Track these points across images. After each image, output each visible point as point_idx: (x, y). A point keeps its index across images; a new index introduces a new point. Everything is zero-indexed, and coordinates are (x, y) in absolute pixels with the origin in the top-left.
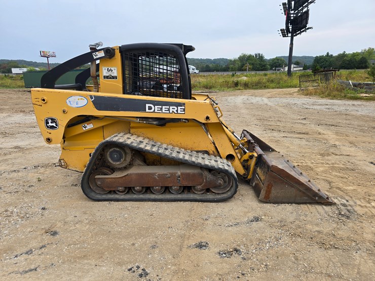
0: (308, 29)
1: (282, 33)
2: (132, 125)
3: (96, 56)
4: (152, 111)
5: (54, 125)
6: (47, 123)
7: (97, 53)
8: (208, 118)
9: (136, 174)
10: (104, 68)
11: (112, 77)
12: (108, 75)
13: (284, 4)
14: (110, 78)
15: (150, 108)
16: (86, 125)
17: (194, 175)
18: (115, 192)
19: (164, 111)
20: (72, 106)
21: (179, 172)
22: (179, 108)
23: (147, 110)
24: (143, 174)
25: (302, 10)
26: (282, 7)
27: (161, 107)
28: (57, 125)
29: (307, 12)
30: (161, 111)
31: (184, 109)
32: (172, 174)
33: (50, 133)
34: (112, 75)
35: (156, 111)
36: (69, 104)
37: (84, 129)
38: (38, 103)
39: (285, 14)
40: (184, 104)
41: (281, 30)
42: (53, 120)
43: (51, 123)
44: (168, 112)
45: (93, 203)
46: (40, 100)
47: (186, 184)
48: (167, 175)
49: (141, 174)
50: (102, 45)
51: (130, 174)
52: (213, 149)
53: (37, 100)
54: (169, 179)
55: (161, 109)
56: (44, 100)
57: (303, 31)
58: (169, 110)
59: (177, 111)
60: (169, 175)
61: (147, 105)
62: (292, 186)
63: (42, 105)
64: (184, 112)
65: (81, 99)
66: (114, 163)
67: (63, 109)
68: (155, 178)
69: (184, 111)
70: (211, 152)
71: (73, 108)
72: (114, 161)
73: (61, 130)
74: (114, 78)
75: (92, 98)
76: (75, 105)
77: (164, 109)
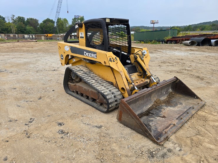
4: (86, 55)
6: (61, 57)
7: (76, 26)
8: (105, 62)
10: (80, 33)
14: (82, 38)
15: (85, 54)
20: (66, 50)
21: (90, 90)
23: (85, 55)
27: (89, 53)
28: (63, 58)
33: (62, 61)
38: (59, 48)
40: (96, 53)
52: (115, 82)
58: (91, 56)
59: (94, 56)
60: (87, 90)
61: (85, 52)
62: (133, 118)
65: (68, 47)
67: (64, 51)
68: (83, 90)
69: (96, 57)
75: (70, 47)
77: (90, 55)
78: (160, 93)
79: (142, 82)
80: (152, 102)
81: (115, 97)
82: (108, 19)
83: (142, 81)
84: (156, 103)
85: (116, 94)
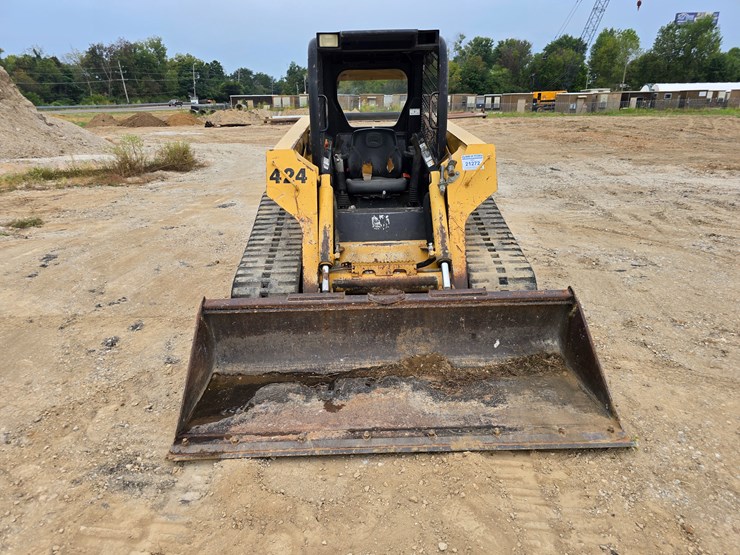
78: (462, 337)
79: (401, 276)
80: (394, 355)
81: (263, 295)
82: (330, 36)
83: (405, 271)
84: (411, 363)
85: (272, 291)
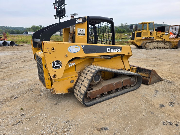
0: (66, 16)
1: (55, 17)
2: (95, 60)
3: (77, 21)
4: (109, 52)
5: (59, 65)
6: (54, 64)
7: (78, 19)
8: (129, 53)
9: (106, 85)
10: (78, 29)
11: (83, 34)
12: (80, 33)
13: (54, 3)
14: (81, 35)
15: (109, 50)
16: (71, 64)
17: (128, 80)
18: (95, 99)
19: (114, 51)
20: (71, 52)
21: (122, 80)
22: (120, 49)
23: (108, 52)
24: (109, 85)
25: (62, 7)
26: (53, 5)
27: (113, 49)
28: (60, 65)
29: (64, 9)
30: (113, 52)
31: (121, 50)
32: (120, 82)
33: (55, 72)
34: (83, 33)
35: (111, 52)
36: (69, 51)
37: (70, 66)
38: (48, 52)
39: (55, 8)
40: (121, 47)
41: (55, 15)
42: (58, 63)
43: (57, 64)
44: (115, 51)
45: (87, 108)
46: (50, 49)
47: (125, 85)
48: (118, 82)
49: (108, 85)
50: (77, 15)
51: (104, 86)
52: (124, 68)
53: (48, 49)
54: (119, 84)
55: (113, 50)
56: (53, 49)
57: (64, 17)
58: (116, 51)
59: (119, 51)
61: (108, 49)
62: (156, 76)
63: (52, 53)
64: (121, 51)
65: (77, 47)
66: (96, 82)
67: (65, 54)
68: (114, 86)
70: (123, 69)
71: (71, 53)
72: (96, 81)
73: (63, 68)
74: (83, 35)
75: (82, 47)
76: (73, 52)
77: (114, 50)
